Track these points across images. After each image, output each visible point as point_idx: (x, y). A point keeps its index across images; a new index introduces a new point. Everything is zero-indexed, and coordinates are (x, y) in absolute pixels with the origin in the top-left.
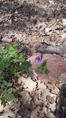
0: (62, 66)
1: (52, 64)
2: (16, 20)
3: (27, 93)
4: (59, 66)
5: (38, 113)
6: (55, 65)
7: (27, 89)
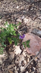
0: (38, 47)
1: (33, 43)
2: (32, 9)
3: (14, 54)
4: (37, 46)
5: (12, 67)
6: (35, 44)
7: (15, 52)
